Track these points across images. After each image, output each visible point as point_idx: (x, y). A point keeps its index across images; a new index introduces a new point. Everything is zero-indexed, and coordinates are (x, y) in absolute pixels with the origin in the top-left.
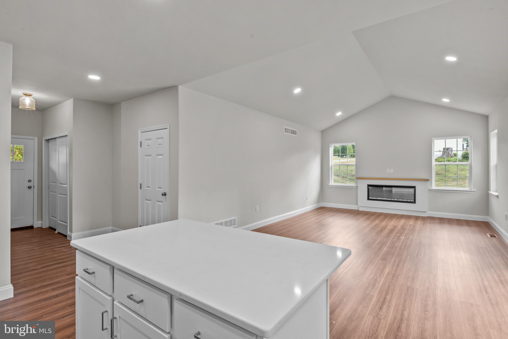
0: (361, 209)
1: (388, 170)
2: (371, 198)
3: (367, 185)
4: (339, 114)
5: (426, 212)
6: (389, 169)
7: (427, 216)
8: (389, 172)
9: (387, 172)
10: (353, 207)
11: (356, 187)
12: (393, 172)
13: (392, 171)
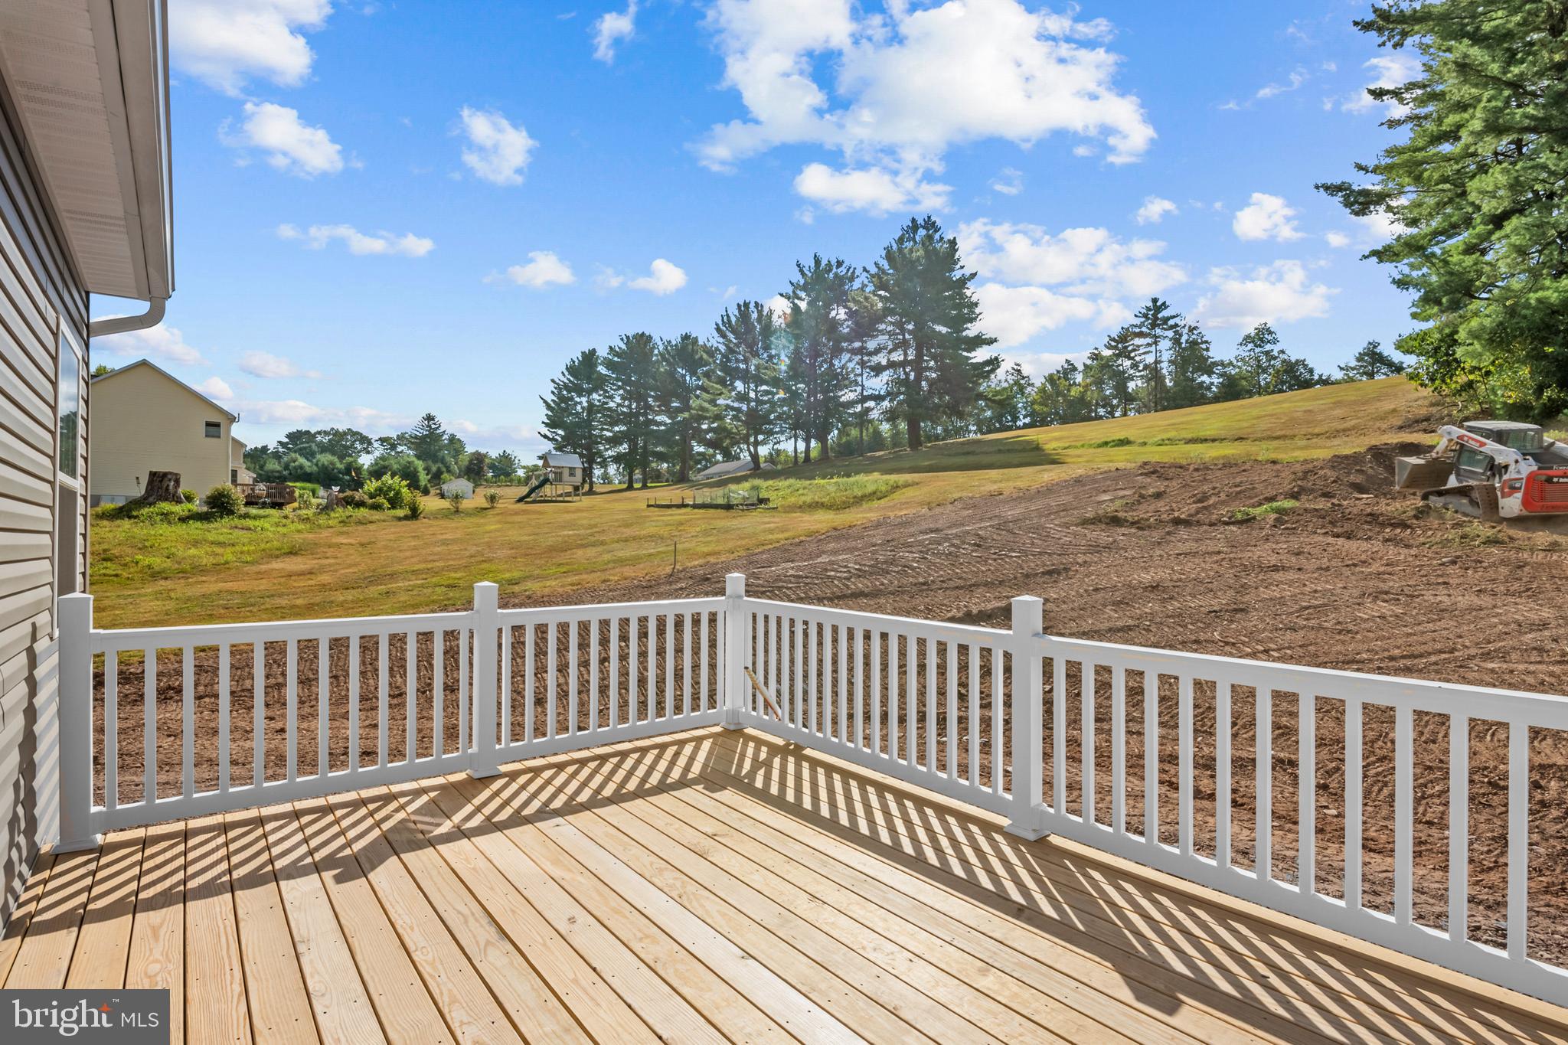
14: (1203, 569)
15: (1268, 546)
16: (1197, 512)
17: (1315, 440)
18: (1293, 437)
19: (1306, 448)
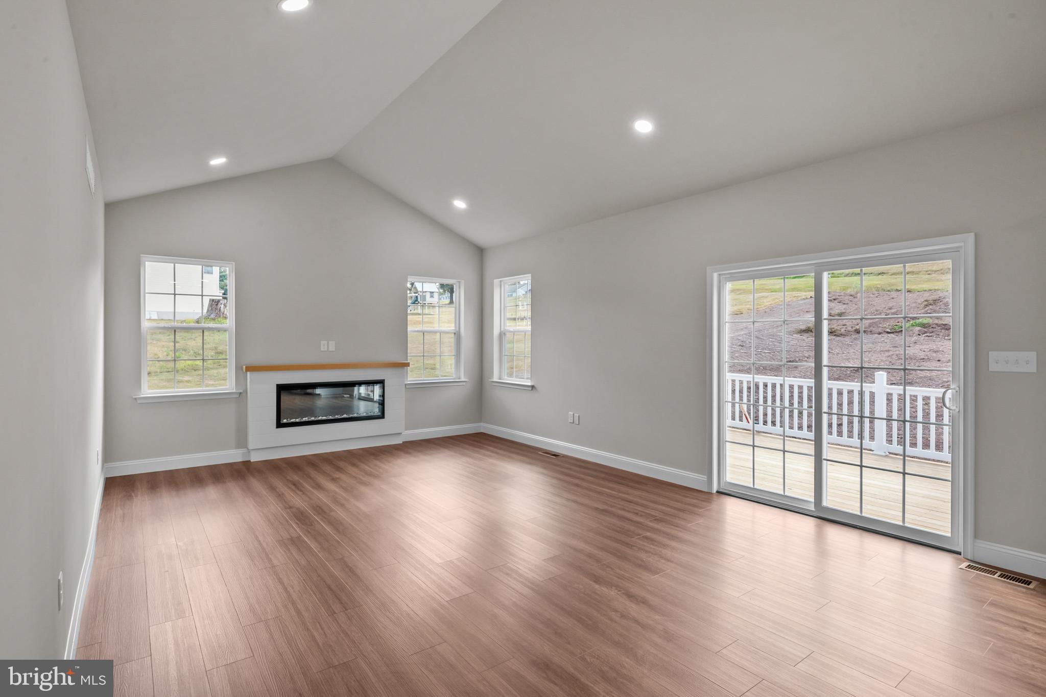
0: (255, 458)
1: (322, 342)
2: (285, 421)
3: (275, 386)
4: (218, 161)
5: (401, 433)
6: (326, 342)
7: (403, 442)
8: (326, 349)
9: (322, 349)
10: (233, 456)
11: (237, 396)
12: (334, 350)
13: (332, 347)
14: (882, 360)
15: (917, 347)
16: (870, 326)
17: (933, 275)
18: (918, 273)
19: (928, 281)
